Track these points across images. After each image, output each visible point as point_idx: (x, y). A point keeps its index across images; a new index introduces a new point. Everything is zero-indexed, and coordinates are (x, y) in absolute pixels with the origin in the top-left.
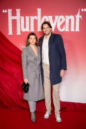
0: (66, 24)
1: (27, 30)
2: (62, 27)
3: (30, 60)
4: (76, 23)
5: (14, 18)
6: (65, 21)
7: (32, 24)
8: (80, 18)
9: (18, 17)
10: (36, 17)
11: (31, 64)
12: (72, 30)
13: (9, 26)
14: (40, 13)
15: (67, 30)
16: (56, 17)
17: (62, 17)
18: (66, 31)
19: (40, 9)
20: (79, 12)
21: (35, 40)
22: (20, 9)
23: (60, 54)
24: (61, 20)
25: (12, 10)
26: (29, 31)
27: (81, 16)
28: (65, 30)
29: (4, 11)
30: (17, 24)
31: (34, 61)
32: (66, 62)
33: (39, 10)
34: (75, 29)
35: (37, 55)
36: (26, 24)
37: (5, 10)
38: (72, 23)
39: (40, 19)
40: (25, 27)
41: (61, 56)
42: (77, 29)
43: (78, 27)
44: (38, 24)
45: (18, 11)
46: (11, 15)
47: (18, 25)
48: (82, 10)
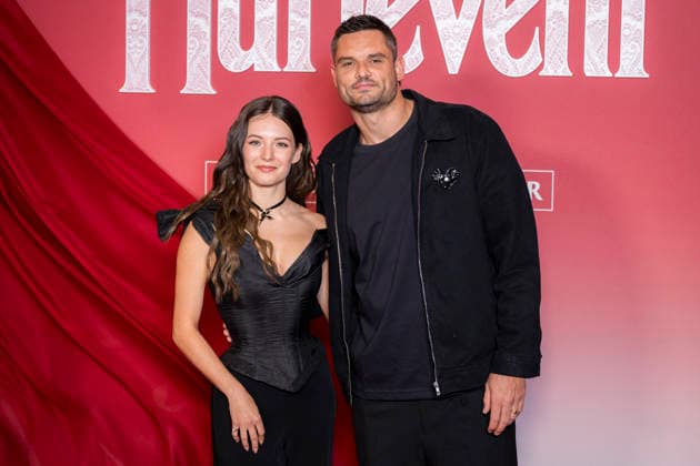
0: (549, 24)
2: (518, 41)
4: (625, 20)
7: (301, 23)
12: (597, 66)
13: (131, 27)
15: (558, 67)
26: (276, 68)
28: (541, 67)
30: (190, 19)
34: (614, 61)
36: (258, 16)
38: (595, 16)
40: (247, 40)
42: (633, 64)
43: (640, 49)
44: (343, 17)
47: (197, 23)
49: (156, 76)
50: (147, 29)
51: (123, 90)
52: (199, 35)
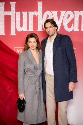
0: (75, 22)
1: (24, 29)
5: (7, 13)
6: (74, 18)
7: (31, 22)
10: (35, 13)
11: (29, 74)
14: (42, 8)
16: (62, 13)
18: (75, 30)
19: (42, 2)
21: (35, 44)
22: (15, 3)
23: (68, 60)
24: (69, 16)
25: (4, 3)
26: (27, 31)
31: (33, 70)
32: (76, 72)
33: (40, 4)
35: (38, 63)
36: (23, 21)
41: (70, 64)
44: (39, 21)
45: (13, 5)
46: (4, 10)
50: (4, 24)
52: (13, 25)
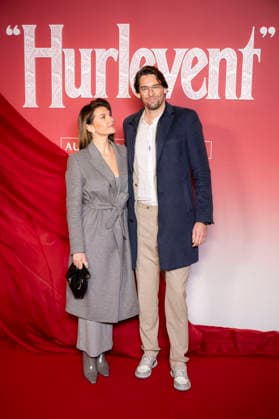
0: (211, 76)
1: (84, 93)
2: (197, 84)
3: (95, 190)
4: (244, 74)
5: (43, 52)
6: (207, 66)
7: (101, 76)
8: (255, 56)
9: (55, 51)
10: (112, 52)
12: (230, 94)
13: (26, 79)
14: (127, 39)
15: (214, 95)
16: (180, 52)
17: (197, 52)
18: (210, 97)
19: (128, 25)
20: (252, 39)
22: (62, 26)
24: (195, 61)
25: (35, 26)
26: (91, 96)
27: (258, 52)
28: (207, 95)
29: (9, 31)
30: (53, 74)
31: (107, 194)
33: (124, 29)
34: (238, 92)
35: (117, 175)
36: (83, 73)
37: (12, 28)
38: (231, 72)
39: (128, 57)
40: (78, 84)
42: (247, 94)
43: (250, 87)
44: (120, 73)
45: (56, 31)
46: (34, 44)
47: (56, 76)
48: (263, 31)
49: (39, 101)
50: (34, 80)
51: (25, 106)
52: (57, 82)
